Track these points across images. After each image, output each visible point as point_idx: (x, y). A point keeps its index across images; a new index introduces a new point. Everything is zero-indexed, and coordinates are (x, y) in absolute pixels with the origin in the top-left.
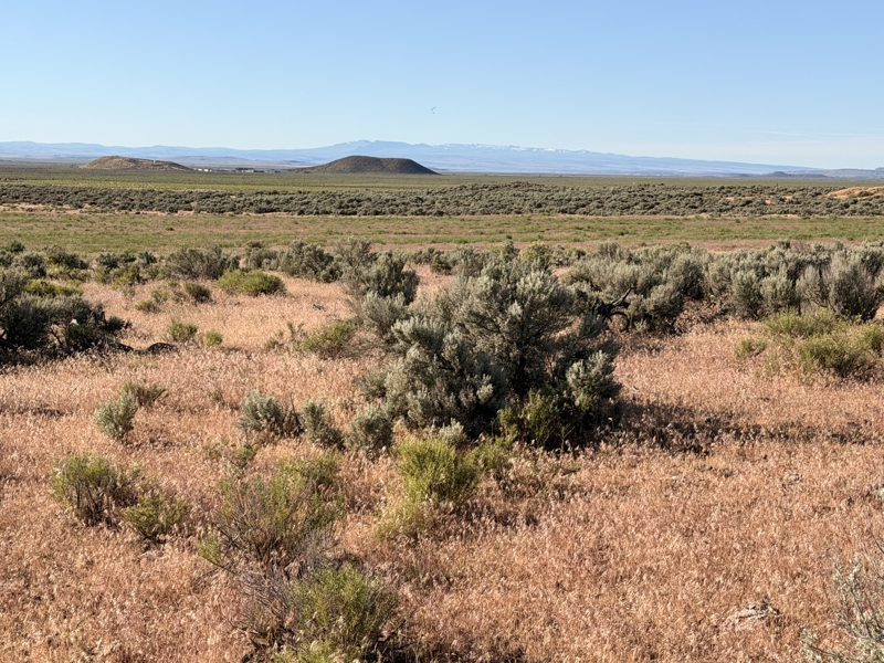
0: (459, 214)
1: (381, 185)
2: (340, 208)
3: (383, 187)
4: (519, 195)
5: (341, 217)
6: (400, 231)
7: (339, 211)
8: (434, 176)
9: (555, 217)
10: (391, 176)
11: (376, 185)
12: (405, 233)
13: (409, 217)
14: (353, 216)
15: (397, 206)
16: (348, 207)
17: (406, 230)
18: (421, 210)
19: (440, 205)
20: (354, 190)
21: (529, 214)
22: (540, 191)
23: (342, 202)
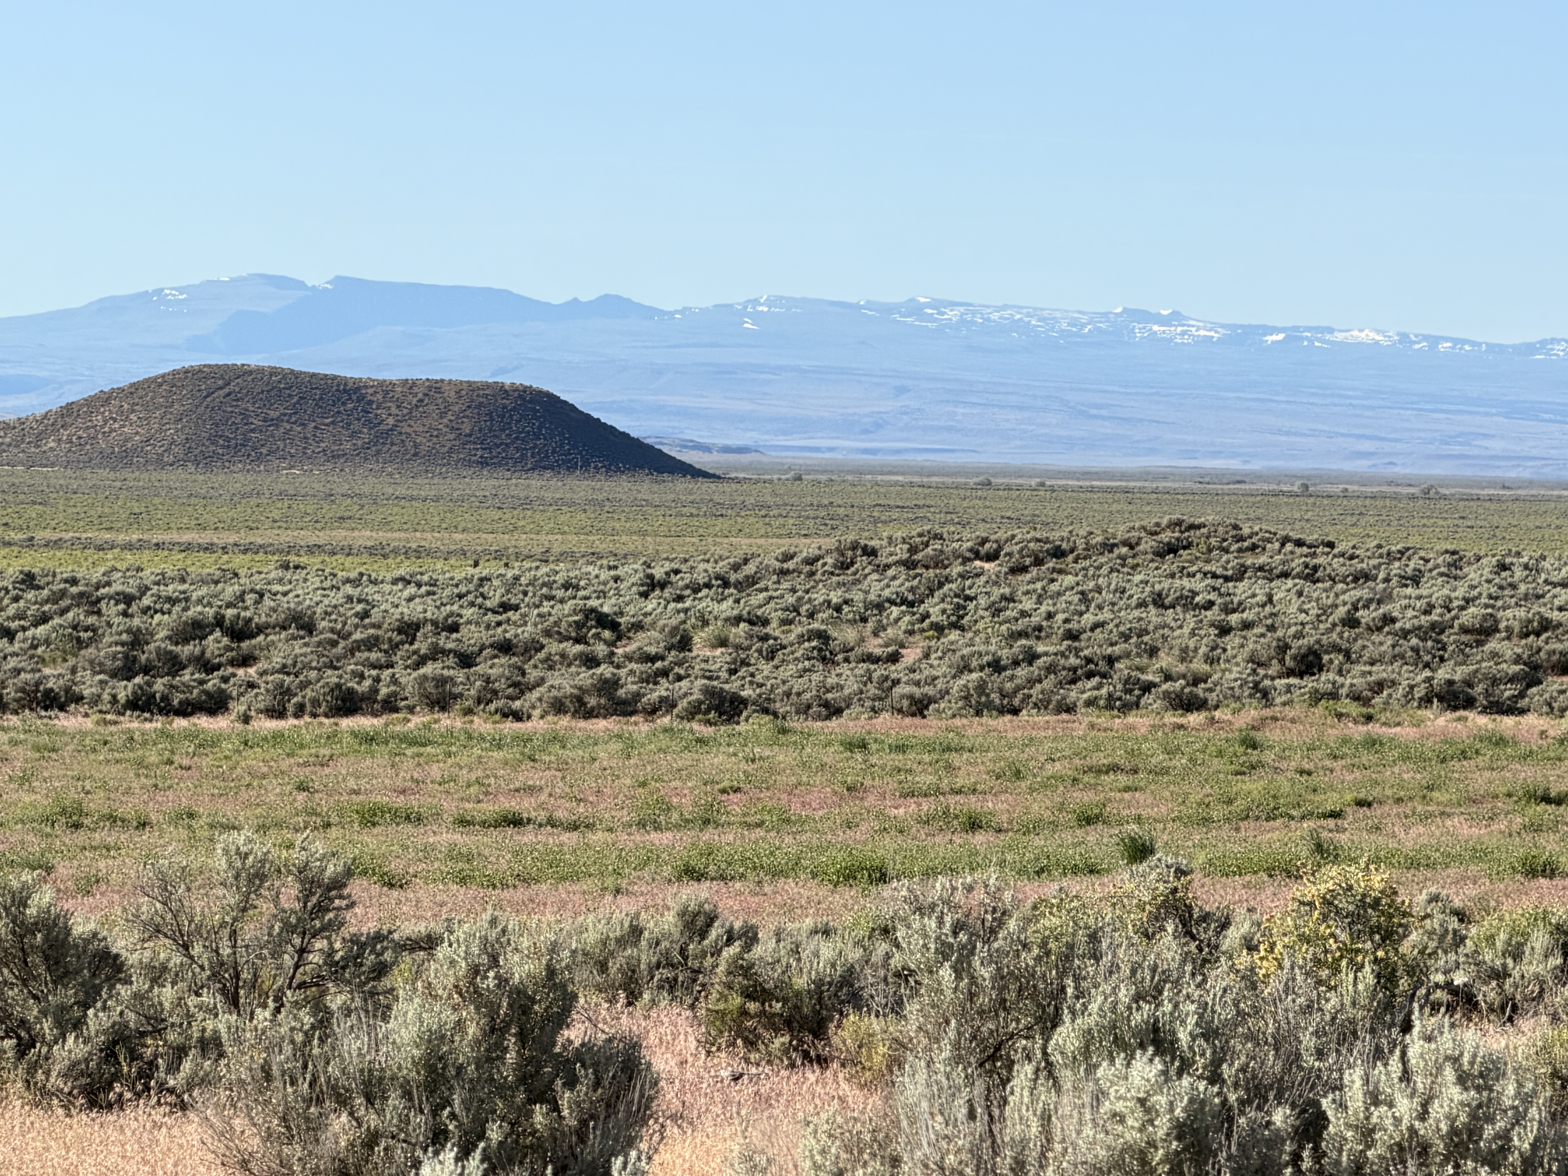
0: (833, 711)
1: (364, 537)
2: (127, 671)
3: (378, 551)
4: (1187, 601)
5: (132, 723)
6: (489, 809)
7: (124, 690)
8: (682, 485)
9: (1406, 732)
10: (426, 486)
11: (340, 535)
12: (516, 821)
13: (536, 725)
14: (203, 722)
15: (466, 661)
16: (175, 665)
17: (525, 806)
18: (608, 686)
19: (720, 657)
20: (207, 565)
21: (1252, 713)
22: (1311, 575)
23: (138, 640)
